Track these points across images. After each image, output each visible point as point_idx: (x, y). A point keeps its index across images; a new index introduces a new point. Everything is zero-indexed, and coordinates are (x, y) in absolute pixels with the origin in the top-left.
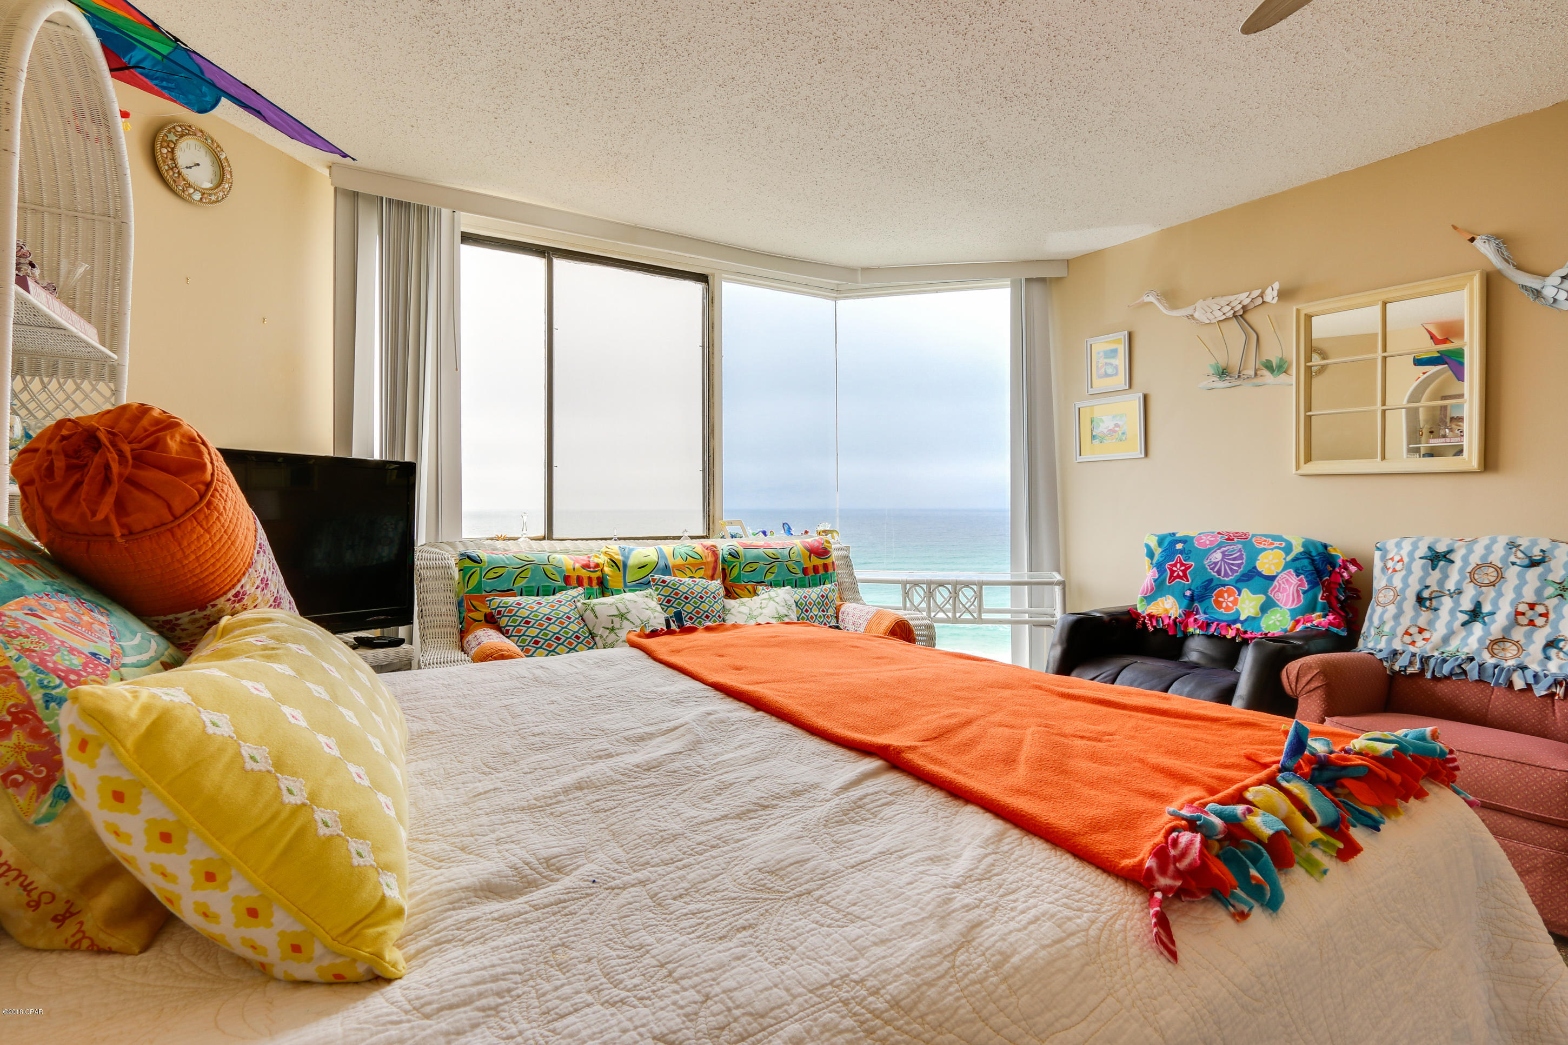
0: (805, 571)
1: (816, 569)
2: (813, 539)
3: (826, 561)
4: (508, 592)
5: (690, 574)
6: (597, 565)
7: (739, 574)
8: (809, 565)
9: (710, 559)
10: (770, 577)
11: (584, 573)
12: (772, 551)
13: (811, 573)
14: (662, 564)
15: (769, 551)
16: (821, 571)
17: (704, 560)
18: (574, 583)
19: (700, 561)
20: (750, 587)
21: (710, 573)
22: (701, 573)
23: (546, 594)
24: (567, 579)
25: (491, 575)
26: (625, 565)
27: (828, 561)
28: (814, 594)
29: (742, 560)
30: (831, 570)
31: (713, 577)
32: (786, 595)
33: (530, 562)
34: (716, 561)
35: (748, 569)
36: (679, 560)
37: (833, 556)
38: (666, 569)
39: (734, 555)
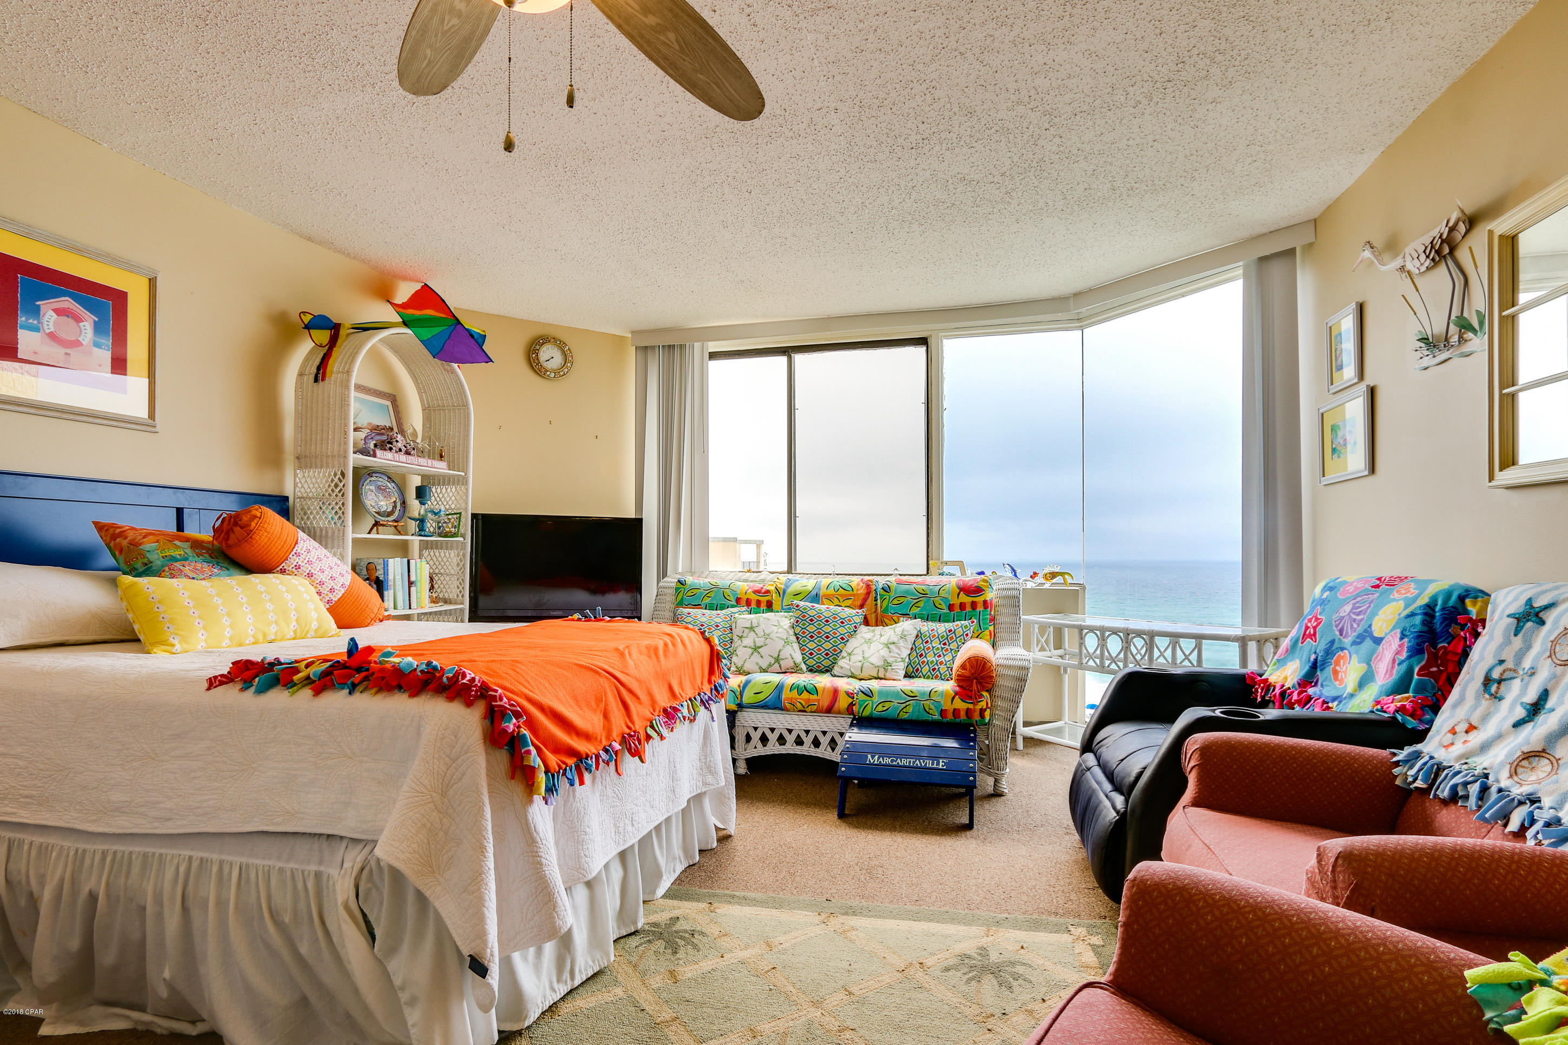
0: (951, 607)
1: (962, 606)
2: (970, 577)
3: (975, 599)
4: (698, 606)
6: (769, 592)
7: (887, 606)
8: (957, 602)
9: (862, 591)
10: (915, 611)
11: (754, 597)
12: (924, 587)
13: (957, 609)
14: (814, 593)
15: (921, 590)
16: (966, 609)
17: (855, 592)
19: (851, 592)
20: (895, 618)
21: (859, 603)
22: (850, 603)
23: (722, 609)
24: (738, 600)
25: (689, 593)
26: (784, 592)
27: (979, 599)
28: (942, 628)
29: (892, 594)
30: (980, 608)
31: (861, 607)
32: (908, 626)
33: (716, 586)
34: (868, 593)
35: (895, 602)
36: (831, 591)
37: (990, 595)
38: (815, 597)
39: (886, 589)
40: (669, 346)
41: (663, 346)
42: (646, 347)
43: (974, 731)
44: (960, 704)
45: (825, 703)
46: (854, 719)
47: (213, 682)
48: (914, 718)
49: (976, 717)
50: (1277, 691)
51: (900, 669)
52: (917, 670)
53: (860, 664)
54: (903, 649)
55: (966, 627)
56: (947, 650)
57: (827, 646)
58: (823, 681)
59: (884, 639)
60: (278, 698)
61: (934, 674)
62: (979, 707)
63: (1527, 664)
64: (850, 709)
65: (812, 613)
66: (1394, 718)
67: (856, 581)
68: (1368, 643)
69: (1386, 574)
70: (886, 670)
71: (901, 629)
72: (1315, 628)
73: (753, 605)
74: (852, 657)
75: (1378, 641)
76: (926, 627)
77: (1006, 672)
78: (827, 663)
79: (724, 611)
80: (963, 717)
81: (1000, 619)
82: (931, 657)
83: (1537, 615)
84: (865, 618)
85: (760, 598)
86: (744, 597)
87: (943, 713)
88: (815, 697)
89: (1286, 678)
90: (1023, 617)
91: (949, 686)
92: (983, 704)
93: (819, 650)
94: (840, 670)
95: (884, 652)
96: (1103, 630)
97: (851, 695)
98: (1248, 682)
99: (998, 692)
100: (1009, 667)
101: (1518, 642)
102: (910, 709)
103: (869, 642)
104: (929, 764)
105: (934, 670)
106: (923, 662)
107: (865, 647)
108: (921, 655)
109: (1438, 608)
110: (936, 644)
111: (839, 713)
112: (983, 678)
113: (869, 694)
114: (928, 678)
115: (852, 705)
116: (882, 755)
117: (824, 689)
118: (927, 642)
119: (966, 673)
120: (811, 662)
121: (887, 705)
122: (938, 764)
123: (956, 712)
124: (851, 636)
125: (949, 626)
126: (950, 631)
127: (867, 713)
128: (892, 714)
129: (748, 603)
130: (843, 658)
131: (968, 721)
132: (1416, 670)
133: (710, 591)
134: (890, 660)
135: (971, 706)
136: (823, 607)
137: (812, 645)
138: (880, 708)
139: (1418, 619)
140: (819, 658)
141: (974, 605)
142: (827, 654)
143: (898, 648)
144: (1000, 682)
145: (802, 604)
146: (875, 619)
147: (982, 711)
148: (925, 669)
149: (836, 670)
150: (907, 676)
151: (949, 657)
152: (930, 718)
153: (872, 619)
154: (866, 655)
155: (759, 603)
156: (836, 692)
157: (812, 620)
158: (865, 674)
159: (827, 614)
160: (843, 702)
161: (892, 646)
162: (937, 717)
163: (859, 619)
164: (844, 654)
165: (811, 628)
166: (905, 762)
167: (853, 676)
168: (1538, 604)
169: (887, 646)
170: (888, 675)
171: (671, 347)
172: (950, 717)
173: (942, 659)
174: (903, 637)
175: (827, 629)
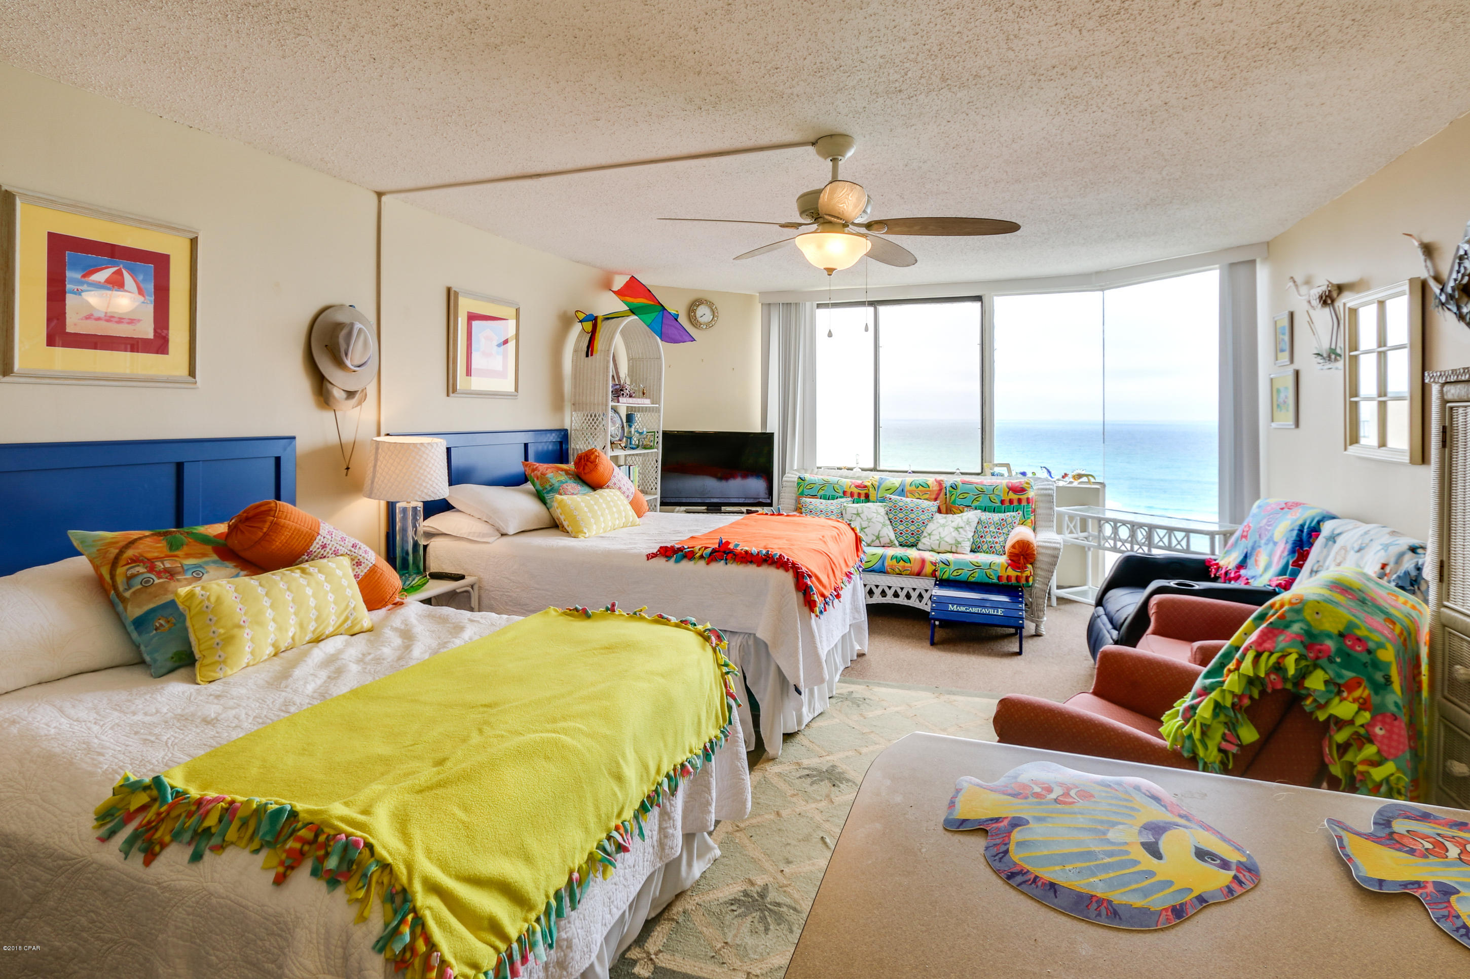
0: (1003, 502)
1: (1011, 502)
2: (1017, 480)
3: (1020, 497)
4: (814, 496)
5: (917, 496)
6: (865, 487)
7: (955, 500)
8: (1007, 498)
9: (936, 488)
10: (976, 504)
11: (856, 491)
12: (980, 484)
13: (1007, 504)
14: (900, 489)
15: (979, 487)
16: (1016, 503)
17: (931, 489)
18: (849, 494)
19: (928, 487)
20: (961, 509)
21: (934, 496)
22: (927, 496)
23: (833, 499)
24: (845, 493)
25: (808, 487)
26: (879, 487)
27: (1024, 497)
28: (997, 517)
29: (959, 491)
30: (1024, 503)
31: (936, 499)
32: (972, 516)
33: (828, 482)
34: (941, 490)
35: (961, 497)
36: (913, 488)
37: (1031, 494)
38: (902, 491)
39: (954, 487)
40: (787, 304)
41: (783, 304)
42: (769, 304)
43: (1022, 591)
44: (1011, 572)
45: (916, 569)
46: (936, 580)
47: (651, 556)
48: (979, 581)
49: (1023, 582)
50: (1223, 571)
51: (967, 546)
52: (979, 547)
53: (938, 542)
54: (969, 532)
55: (1014, 517)
56: (1000, 533)
57: (913, 528)
58: (912, 553)
59: (955, 524)
60: (686, 565)
61: (991, 550)
62: (1024, 575)
63: (1327, 563)
64: (933, 574)
65: (901, 504)
66: (1275, 590)
67: (931, 480)
68: (1271, 545)
69: (1289, 500)
70: (957, 547)
71: (966, 517)
72: (1247, 531)
73: (856, 497)
74: (932, 537)
75: (1275, 544)
76: (986, 516)
77: (1043, 551)
78: (912, 540)
79: (835, 501)
80: (1014, 581)
81: (1038, 511)
82: (988, 538)
83: (1334, 538)
84: (939, 507)
85: (860, 492)
86: (849, 491)
87: (999, 578)
88: (909, 564)
89: (1229, 563)
90: (1056, 509)
91: (1003, 560)
92: (1027, 573)
93: (907, 531)
94: (923, 546)
95: (955, 534)
96: (1116, 521)
97: (934, 564)
98: (1207, 564)
99: (1038, 564)
100: (1046, 548)
101: (1325, 551)
102: (976, 575)
103: (943, 526)
104: (991, 611)
105: (991, 547)
106: (983, 542)
107: (941, 529)
108: (982, 537)
109: (1306, 527)
110: (992, 529)
111: (926, 576)
112: (1027, 555)
113: (947, 564)
114: (987, 553)
115: (935, 571)
116: (959, 605)
117: (915, 560)
118: (985, 527)
119: (1016, 551)
120: (901, 539)
121: (960, 572)
122: (997, 612)
123: (1009, 578)
124: (929, 521)
125: (1002, 516)
126: (1002, 520)
127: (945, 577)
128: (963, 578)
129: (852, 495)
130: (925, 537)
131: (1017, 584)
132: (1291, 562)
133: (823, 485)
134: (960, 540)
135: (1019, 574)
136: (908, 500)
137: (901, 527)
138: (955, 574)
139: (1295, 533)
140: (907, 537)
141: (1020, 501)
142: (912, 534)
143: (965, 531)
144: (1039, 558)
145: (892, 497)
146: (947, 509)
147: (1027, 578)
148: (985, 547)
149: (920, 546)
150: (972, 551)
151: (1002, 539)
152: (990, 581)
153: (943, 509)
154: (942, 536)
155: (859, 495)
156: (923, 561)
157: (901, 509)
158: (942, 549)
159: (912, 505)
160: (929, 569)
161: (960, 530)
162: (995, 581)
163: (935, 509)
164: (925, 534)
165: (901, 515)
166: (975, 610)
167: (932, 550)
168: (1336, 532)
169: (957, 529)
170: (959, 551)
171: (788, 304)
172: (1004, 581)
173: (996, 540)
174: (968, 523)
175: (912, 516)
